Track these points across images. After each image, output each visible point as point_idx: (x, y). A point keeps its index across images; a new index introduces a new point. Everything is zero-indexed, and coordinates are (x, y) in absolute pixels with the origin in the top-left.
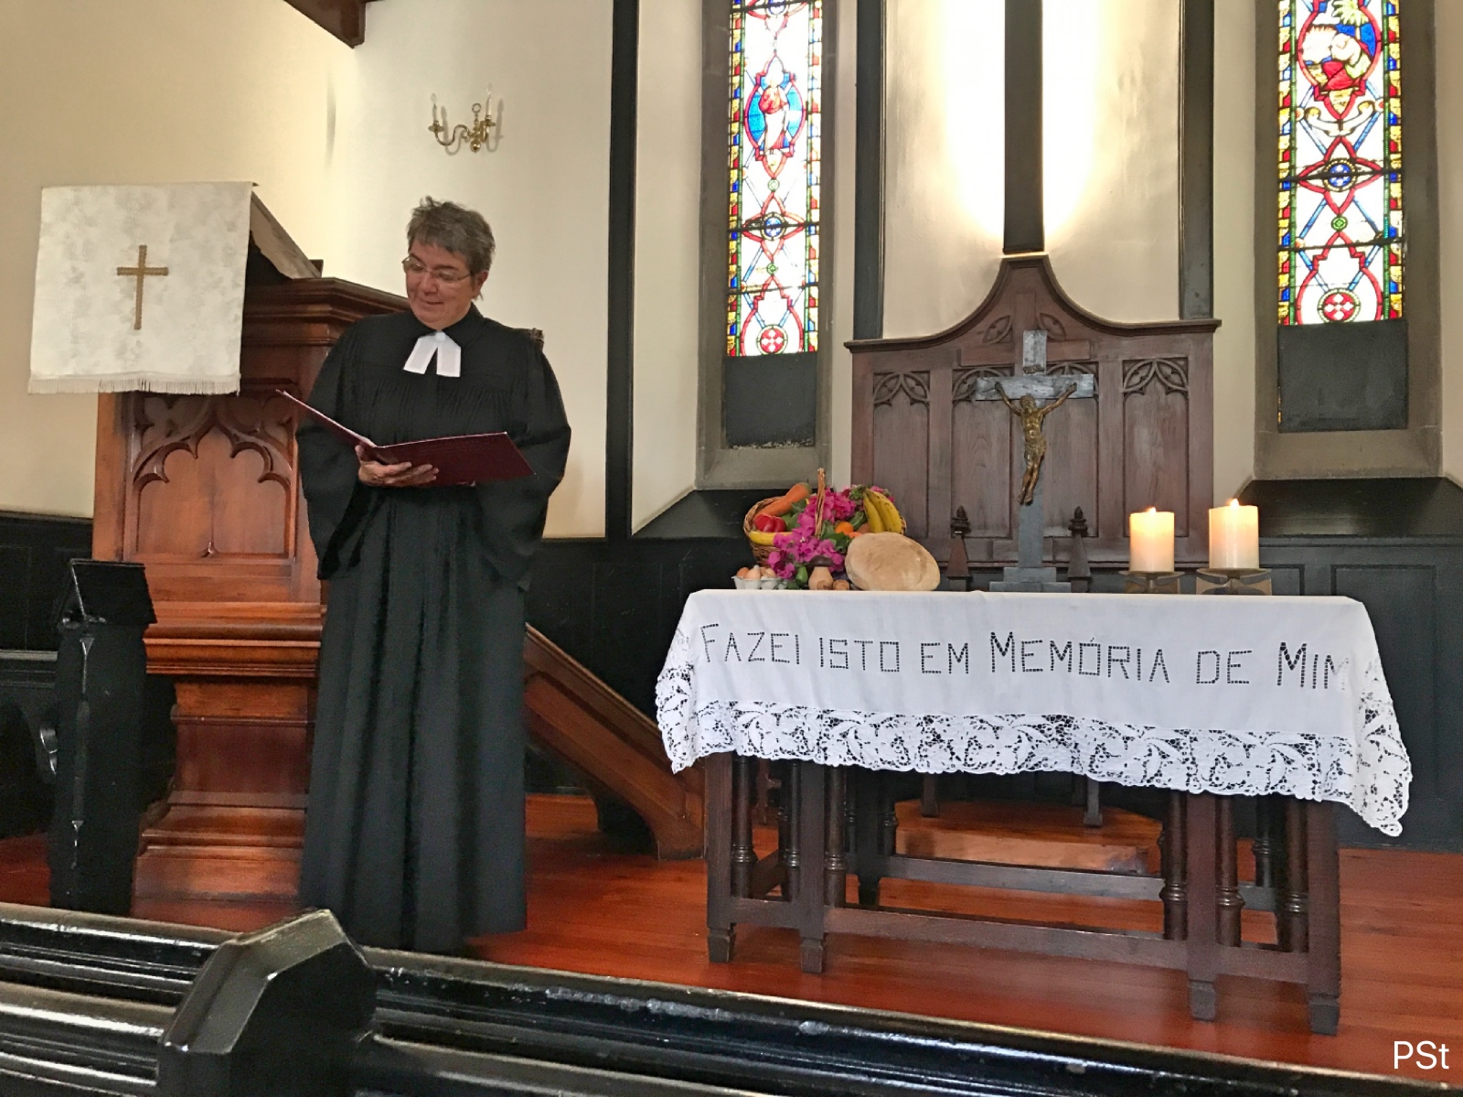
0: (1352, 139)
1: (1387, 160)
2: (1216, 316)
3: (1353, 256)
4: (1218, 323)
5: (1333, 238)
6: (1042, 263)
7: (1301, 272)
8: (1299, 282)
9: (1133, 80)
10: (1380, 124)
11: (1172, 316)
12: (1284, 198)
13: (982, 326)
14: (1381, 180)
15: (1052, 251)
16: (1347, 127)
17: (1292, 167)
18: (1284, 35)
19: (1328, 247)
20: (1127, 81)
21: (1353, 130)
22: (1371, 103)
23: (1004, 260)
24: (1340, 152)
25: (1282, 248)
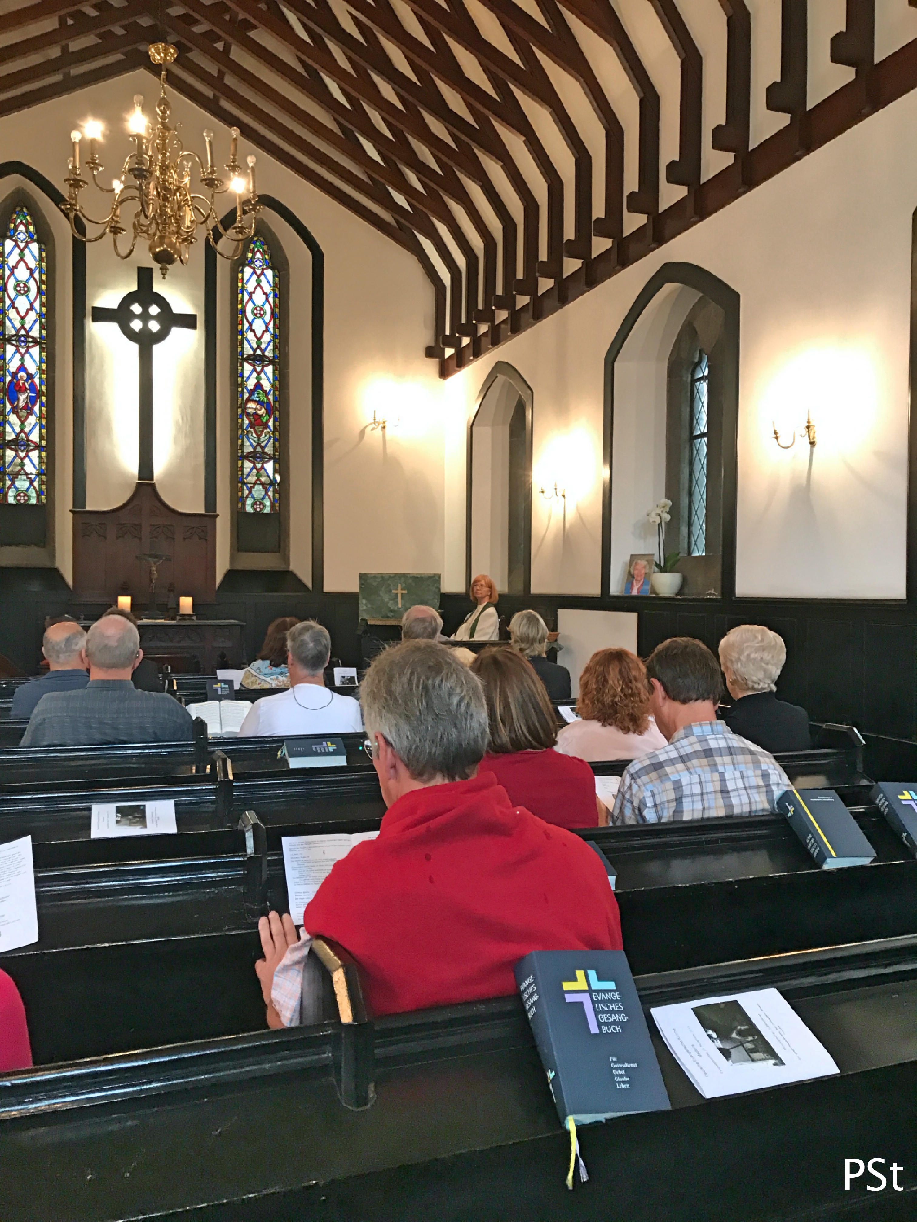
0: (263, 444)
1: (274, 454)
2: (218, 512)
3: (263, 488)
4: (218, 515)
5: (256, 481)
6: (153, 485)
7: (246, 492)
8: (245, 496)
9: (187, 419)
10: (272, 441)
11: (202, 511)
12: (240, 462)
13: (129, 507)
14: (272, 462)
15: (157, 480)
16: (262, 440)
17: (243, 452)
18: (240, 400)
19: (255, 483)
20: (185, 419)
21: (263, 442)
22: (269, 433)
23: (138, 483)
24: (259, 449)
25: (239, 482)
